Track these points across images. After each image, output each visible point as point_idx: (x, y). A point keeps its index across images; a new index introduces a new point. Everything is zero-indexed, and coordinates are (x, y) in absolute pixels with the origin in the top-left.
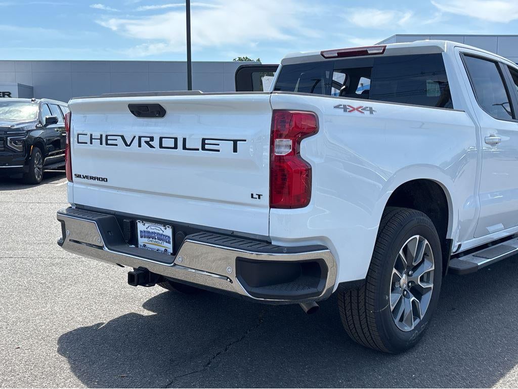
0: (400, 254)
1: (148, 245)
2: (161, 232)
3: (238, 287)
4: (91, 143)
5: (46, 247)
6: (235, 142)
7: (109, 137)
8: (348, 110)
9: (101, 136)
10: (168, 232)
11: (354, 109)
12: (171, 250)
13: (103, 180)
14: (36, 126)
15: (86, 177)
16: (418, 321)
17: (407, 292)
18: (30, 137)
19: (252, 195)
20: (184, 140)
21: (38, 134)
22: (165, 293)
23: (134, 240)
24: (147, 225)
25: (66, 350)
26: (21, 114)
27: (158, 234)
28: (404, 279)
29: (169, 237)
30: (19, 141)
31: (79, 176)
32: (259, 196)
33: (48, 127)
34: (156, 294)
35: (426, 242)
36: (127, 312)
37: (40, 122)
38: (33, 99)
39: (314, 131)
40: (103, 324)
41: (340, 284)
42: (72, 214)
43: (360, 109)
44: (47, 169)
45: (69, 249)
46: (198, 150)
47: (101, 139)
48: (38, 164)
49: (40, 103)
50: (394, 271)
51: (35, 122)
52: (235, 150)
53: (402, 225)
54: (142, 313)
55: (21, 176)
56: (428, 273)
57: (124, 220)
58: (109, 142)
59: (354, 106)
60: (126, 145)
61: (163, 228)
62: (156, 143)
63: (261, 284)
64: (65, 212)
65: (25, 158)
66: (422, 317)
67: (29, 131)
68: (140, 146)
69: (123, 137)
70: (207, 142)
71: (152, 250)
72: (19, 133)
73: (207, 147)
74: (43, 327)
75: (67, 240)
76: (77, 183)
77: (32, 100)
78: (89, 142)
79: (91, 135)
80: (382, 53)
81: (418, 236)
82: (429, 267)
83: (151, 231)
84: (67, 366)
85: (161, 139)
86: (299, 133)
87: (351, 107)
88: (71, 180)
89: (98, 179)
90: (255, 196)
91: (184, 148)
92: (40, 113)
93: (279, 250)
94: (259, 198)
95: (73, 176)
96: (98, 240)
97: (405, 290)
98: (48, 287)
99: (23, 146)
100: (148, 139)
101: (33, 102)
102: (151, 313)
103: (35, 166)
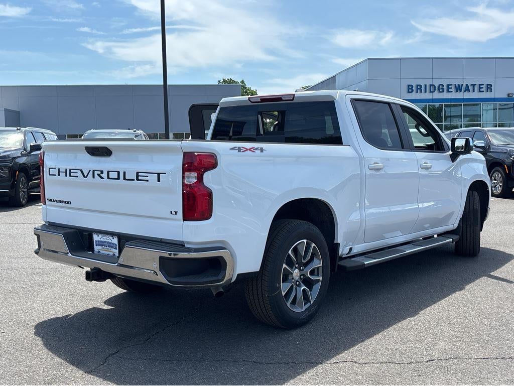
0: (289, 254)
1: (101, 251)
2: (110, 241)
3: (161, 278)
4: (59, 175)
5: (28, 260)
6: (159, 174)
7: (72, 171)
8: (242, 151)
9: (66, 170)
10: (115, 241)
11: (247, 150)
12: (117, 255)
13: (68, 203)
14: (21, 153)
15: (56, 201)
16: (308, 305)
17: (299, 282)
18: (16, 163)
19: (171, 212)
20: (124, 173)
21: (23, 160)
22: (123, 293)
23: (91, 248)
24: (100, 236)
25: (40, 333)
26: (8, 141)
27: (108, 242)
28: (296, 273)
29: (116, 245)
30: (6, 167)
31: (50, 200)
32: (176, 212)
33: (32, 154)
34: (116, 294)
35: (313, 245)
36: (91, 307)
37: (25, 150)
38: (19, 128)
39: (214, 166)
40: (70, 315)
41: (238, 275)
42: (45, 229)
43: (252, 150)
44: (32, 192)
45: (42, 256)
46: (134, 180)
47: (66, 172)
48: (23, 188)
49: (25, 131)
50: (284, 266)
51: (20, 149)
52: (159, 180)
53: (290, 232)
54: (102, 308)
55: (7, 199)
56: (318, 268)
57: (84, 233)
58: (72, 174)
59: (246, 147)
60: (84, 177)
61: (111, 238)
62: (105, 175)
63: (178, 275)
64: (40, 228)
65: (11, 182)
66: (312, 302)
67: (15, 157)
68: (94, 177)
69: (82, 171)
70: (140, 174)
71: (104, 255)
72: (5, 161)
73: (140, 178)
74: (24, 318)
75: (42, 249)
76: (50, 205)
77: (17, 129)
78: (57, 174)
79: (59, 169)
80: (293, 100)
81: (305, 241)
82: (318, 263)
83: (103, 240)
84: (40, 343)
85: (108, 172)
86: (203, 168)
87: (244, 148)
88: (45, 203)
89: (65, 202)
90: (173, 213)
91: (125, 179)
92: (25, 140)
93: (189, 250)
94: (176, 214)
95: (46, 200)
96: (65, 248)
97: (297, 281)
98: (29, 291)
99: (9, 172)
100: (100, 173)
101: (18, 131)
102: (110, 307)
103: (20, 190)
